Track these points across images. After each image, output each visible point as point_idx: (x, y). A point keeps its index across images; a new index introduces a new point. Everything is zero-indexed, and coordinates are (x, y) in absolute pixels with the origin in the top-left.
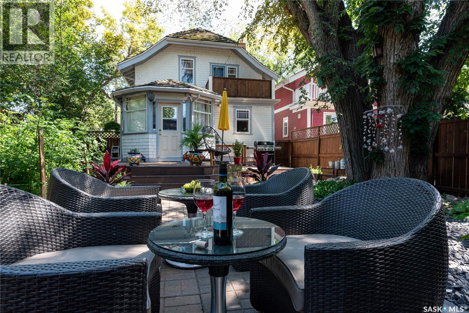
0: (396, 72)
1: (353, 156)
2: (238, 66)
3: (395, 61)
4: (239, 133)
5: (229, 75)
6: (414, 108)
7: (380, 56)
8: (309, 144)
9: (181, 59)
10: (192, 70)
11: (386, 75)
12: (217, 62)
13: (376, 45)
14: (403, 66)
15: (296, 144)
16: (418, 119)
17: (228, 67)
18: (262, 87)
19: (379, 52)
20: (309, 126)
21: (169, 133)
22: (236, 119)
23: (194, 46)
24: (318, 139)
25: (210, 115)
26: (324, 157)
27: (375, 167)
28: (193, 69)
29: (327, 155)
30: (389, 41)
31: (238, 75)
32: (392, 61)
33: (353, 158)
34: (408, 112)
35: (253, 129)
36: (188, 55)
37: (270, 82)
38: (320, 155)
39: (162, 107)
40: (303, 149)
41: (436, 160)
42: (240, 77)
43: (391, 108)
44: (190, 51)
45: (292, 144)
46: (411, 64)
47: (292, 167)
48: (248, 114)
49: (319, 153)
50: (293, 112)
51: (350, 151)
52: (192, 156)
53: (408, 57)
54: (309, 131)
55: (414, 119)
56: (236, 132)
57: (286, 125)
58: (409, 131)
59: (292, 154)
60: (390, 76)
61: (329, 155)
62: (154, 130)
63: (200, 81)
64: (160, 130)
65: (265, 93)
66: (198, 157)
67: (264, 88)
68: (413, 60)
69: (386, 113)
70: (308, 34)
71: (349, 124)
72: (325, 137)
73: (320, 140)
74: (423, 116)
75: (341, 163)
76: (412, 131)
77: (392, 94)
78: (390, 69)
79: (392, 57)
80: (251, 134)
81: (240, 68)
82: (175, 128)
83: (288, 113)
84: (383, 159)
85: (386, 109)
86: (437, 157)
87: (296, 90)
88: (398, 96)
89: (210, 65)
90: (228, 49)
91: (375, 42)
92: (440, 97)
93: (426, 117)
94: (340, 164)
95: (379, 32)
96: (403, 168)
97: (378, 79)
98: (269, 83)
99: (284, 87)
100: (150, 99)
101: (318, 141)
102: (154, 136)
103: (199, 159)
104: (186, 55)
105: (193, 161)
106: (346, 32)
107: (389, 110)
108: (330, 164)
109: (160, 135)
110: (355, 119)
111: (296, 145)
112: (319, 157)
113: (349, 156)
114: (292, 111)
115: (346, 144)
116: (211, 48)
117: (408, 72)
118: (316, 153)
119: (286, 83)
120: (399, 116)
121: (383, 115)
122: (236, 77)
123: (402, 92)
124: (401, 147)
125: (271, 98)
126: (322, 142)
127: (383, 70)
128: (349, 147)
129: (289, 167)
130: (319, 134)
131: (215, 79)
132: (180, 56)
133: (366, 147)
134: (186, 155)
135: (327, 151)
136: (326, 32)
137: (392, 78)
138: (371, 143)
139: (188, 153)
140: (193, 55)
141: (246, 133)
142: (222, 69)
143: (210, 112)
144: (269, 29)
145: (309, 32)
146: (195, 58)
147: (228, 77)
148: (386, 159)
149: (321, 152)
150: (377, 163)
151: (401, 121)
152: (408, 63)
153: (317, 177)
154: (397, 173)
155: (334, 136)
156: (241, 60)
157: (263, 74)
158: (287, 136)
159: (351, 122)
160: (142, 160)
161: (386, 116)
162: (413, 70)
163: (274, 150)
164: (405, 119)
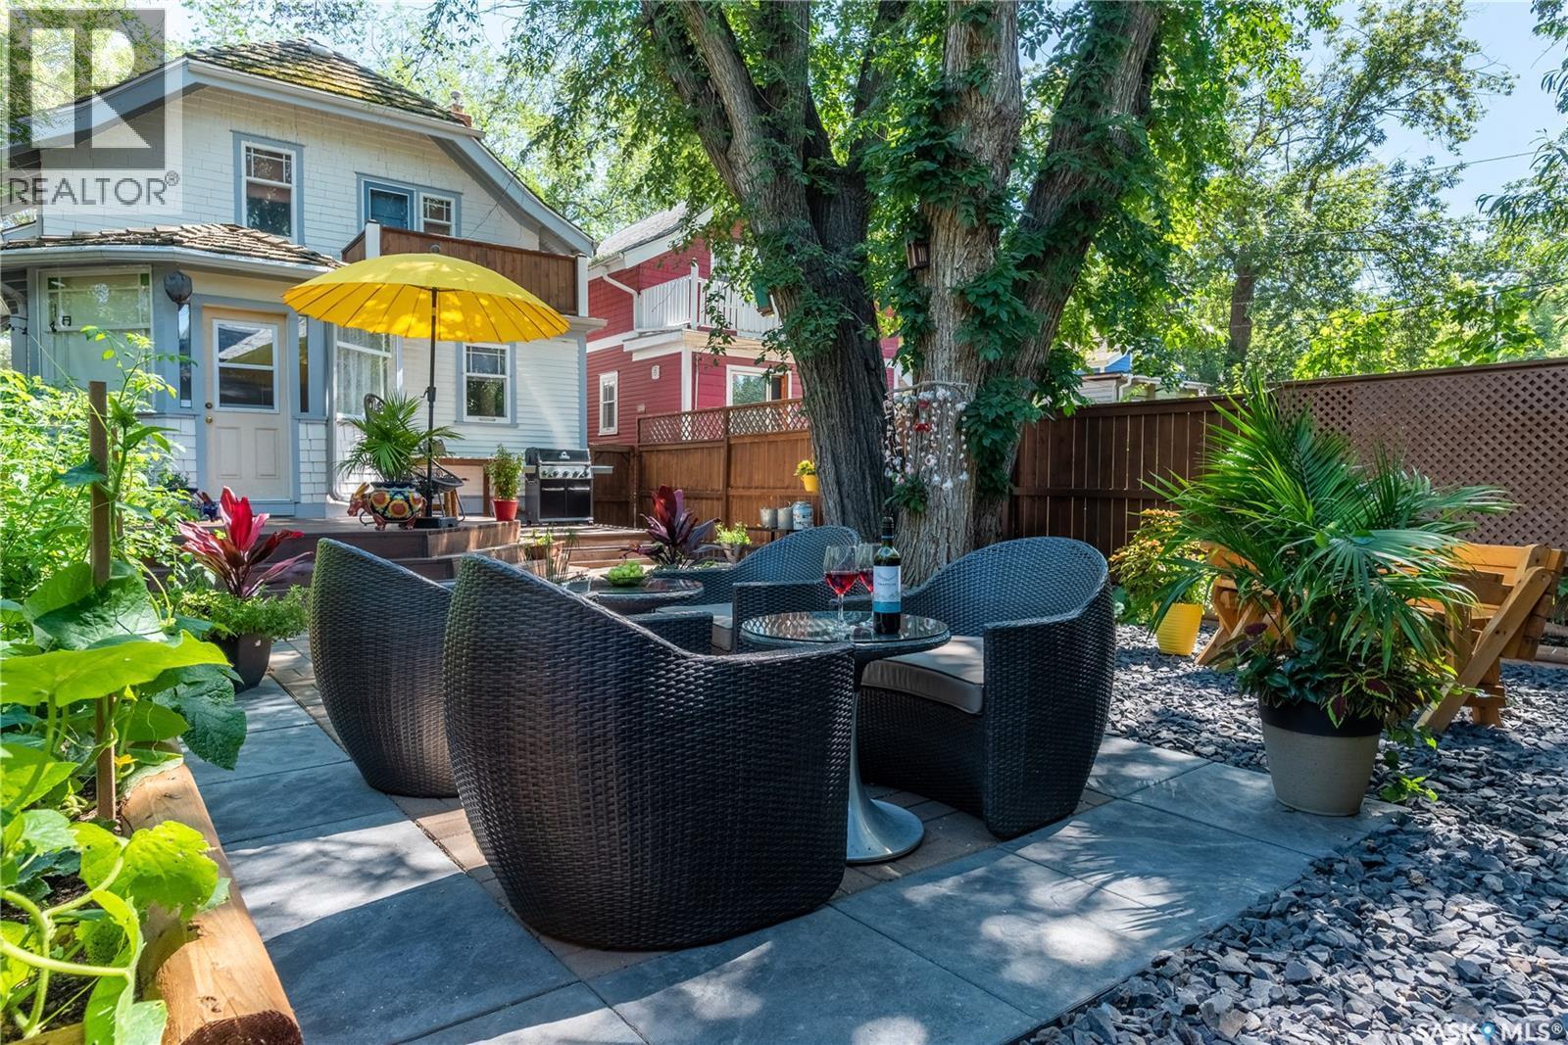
0: (956, 306)
1: (845, 495)
2: (458, 195)
3: (954, 284)
4: (475, 419)
5: (426, 223)
6: (989, 390)
7: (925, 266)
8: (696, 459)
9: (244, 144)
10: (288, 191)
11: (936, 312)
12: (382, 173)
13: (917, 239)
14: (971, 298)
15: (654, 458)
16: (999, 416)
17: (422, 195)
18: (547, 276)
19: (922, 257)
20: (687, 405)
21: (247, 417)
22: (466, 374)
23: (295, 107)
24: (725, 444)
25: (385, 359)
26: (741, 497)
27: (905, 522)
28: (293, 186)
29: (753, 492)
30: (942, 234)
31: (458, 225)
32: (948, 283)
33: (846, 501)
34: (977, 397)
35: (519, 409)
36: (273, 134)
37: (574, 262)
38: (732, 492)
39: (216, 324)
40: (677, 474)
41: (1015, 501)
42: (466, 235)
43: (946, 387)
44: (281, 120)
45: (640, 456)
46: (986, 296)
47: (638, 527)
48: (503, 359)
49: (728, 485)
50: (636, 358)
51: (839, 483)
52: (388, 497)
53: (980, 279)
54: (687, 421)
55: (991, 416)
56: (467, 419)
57: (611, 398)
58: (981, 439)
59: (640, 487)
60: (944, 315)
61: (758, 492)
62: (186, 403)
63: (319, 234)
64: (209, 406)
65: (557, 296)
66: (407, 499)
67: (553, 279)
68: (991, 286)
69: (935, 399)
70: (729, 162)
71: (836, 413)
72: (747, 440)
73: (730, 448)
74: (1007, 409)
75: (796, 512)
76: (986, 442)
77: (946, 355)
78: (943, 299)
79: (948, 272)
80: (514, 425)
81: (464, 204)
82: (267, 400)
83: (617, 359)
84: (924, 503)
85: (932, 388)
86: (1017, 497)
87: (643, 292)
88: (958, 362)
89: (359, 181)
90: (422, 136)
91: (915, 234)
92: (1028, 365)
93: (1011, 413)
94: (791, 515)
95: (922, 211)
96: (962, 523)
97: (920, 319)
98: (568, 264)
99: (607, 279)
100: (176, 293)
101: (723, 452)
102: (188, 426)
103: (410, 506)
104: (262, 133)
105: (389, 514)
106: (820, 171)
107: (941, 393)
108: (766, 516)
109: (210, 421)
110: (851, 404)
111: (655, 463)
112: (728, 497)
113: (836, 496)
114: (630, 353)
115: (829, 466)
116: (360, 122)
117: (980, 312)
118: (718, 484)
119: (615, 269)
120: (960, 406)
121: (928, 403)
122: (453, 235)
123: (968, 354)
124: (964, 476)
125: (576, 315)
126: (736, 454)
127: (928, 299)
128: (837, 472)
129: (631, 526)
130: (727, 431)
131: (390, 236)
132: (238, 135)
133: (891, 474)
134: (363, 496)
135: (751, 479)
136: (781, 169)
137: (948, 319)
138: (903, 466)
139: (371, 489)
140: (292, 138)
141: (499, 420)
142: (400, 200)
143: (387, 350)
144: (613, 124)
145: (731, 156)
146: (299, 147)
147: (422, 230)
148: (930, 503)
149: (732, 482)
150: (909, 514)
151: (964, 419)
152: (981, 291)
153: (736, 553)
154: (953, 534)
155: (771, 438)
156: (468, 178)
157: (542, 230)
158: (614, 430)
159: (841, 409)
160: (206, 512)
161: (935, 405)
162: (990, 311)
163: (590, 477)
164: (972, 413)
